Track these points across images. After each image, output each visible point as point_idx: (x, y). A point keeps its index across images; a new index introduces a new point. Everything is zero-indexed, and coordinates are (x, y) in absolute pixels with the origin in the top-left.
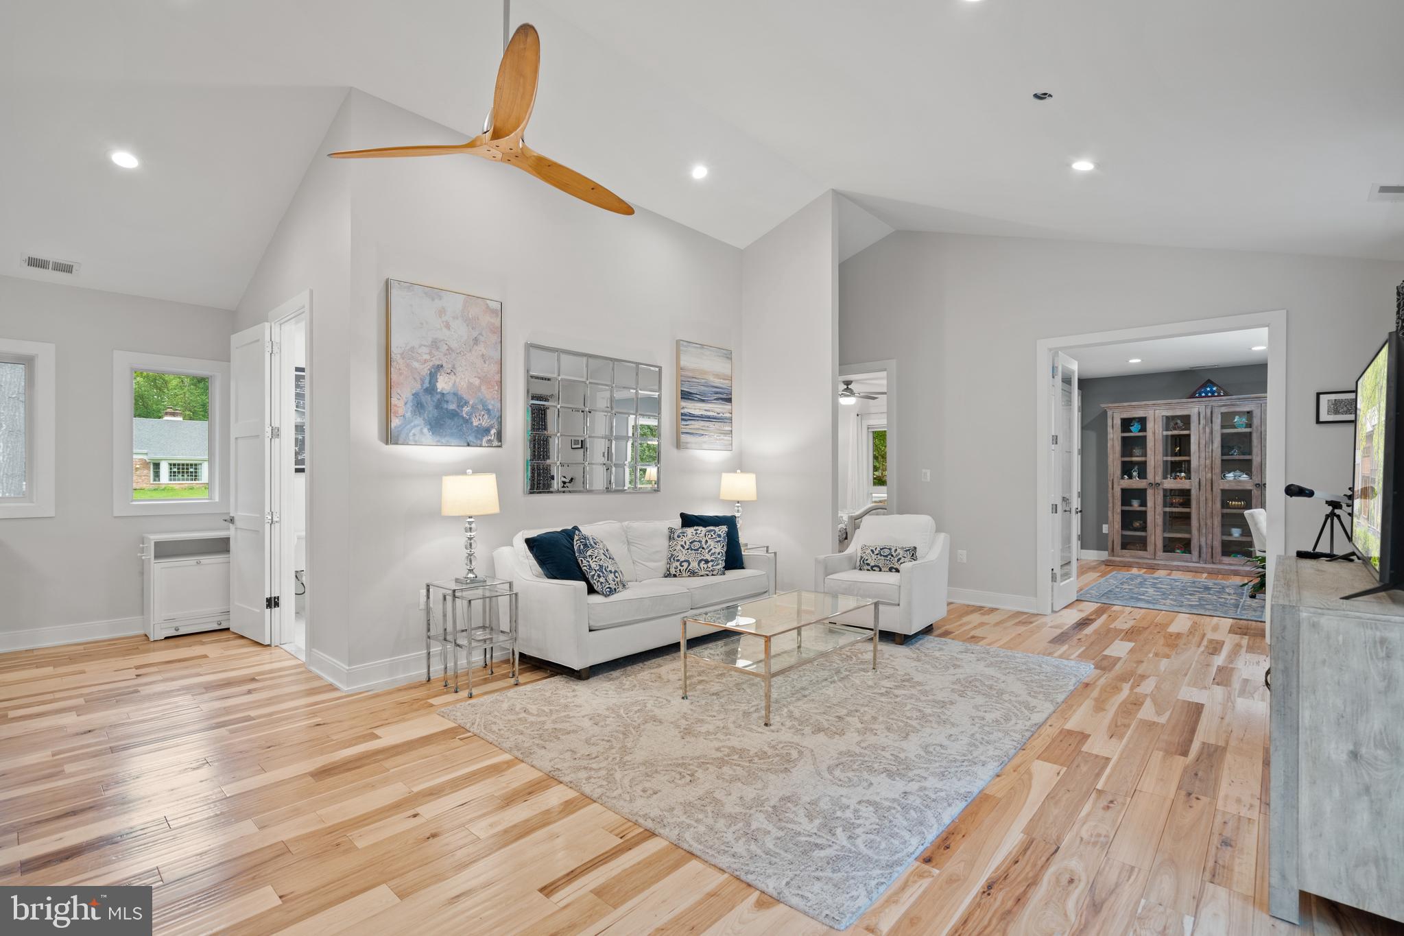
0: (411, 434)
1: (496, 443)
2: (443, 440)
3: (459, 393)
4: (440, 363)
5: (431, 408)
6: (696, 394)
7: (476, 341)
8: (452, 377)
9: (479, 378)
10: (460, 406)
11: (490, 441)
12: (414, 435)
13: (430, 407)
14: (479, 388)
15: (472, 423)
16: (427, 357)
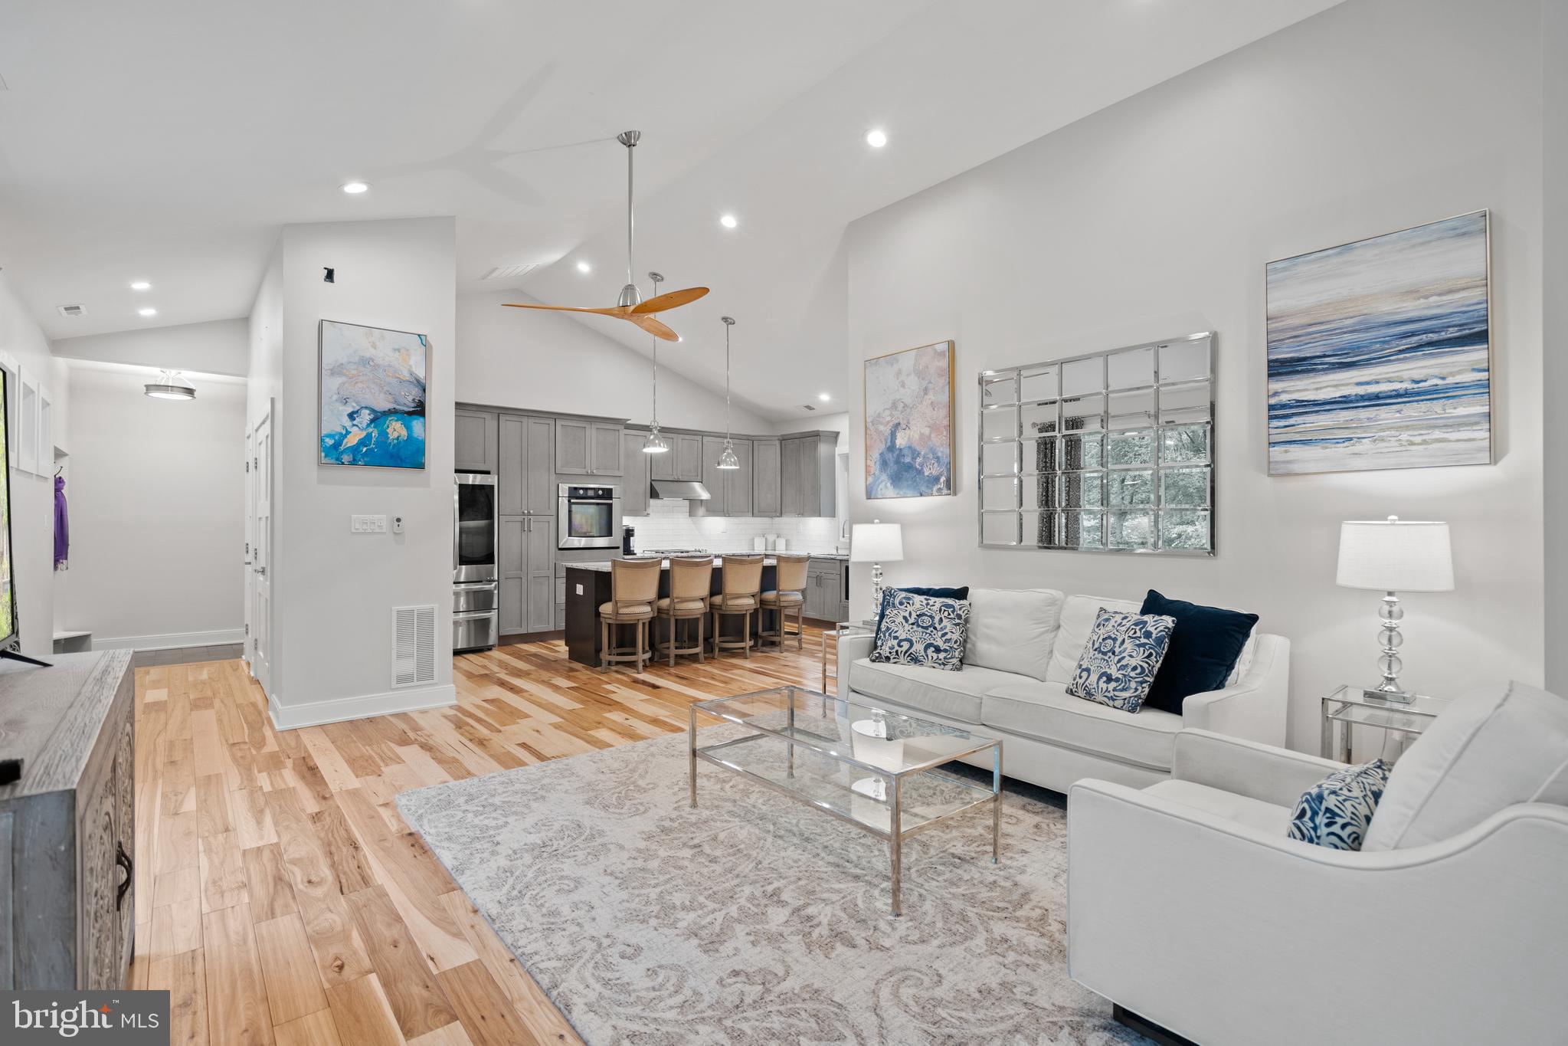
0: (879, 489)
1: (945, 491)
2: (901, 493)
3: (913, 446)
4: (897, 422)
5: (892, 465)
6: (1325, 356)
7: (926, 390)
8: (907, 431)
9: (929, 427)
10: (914, 459)
11: (940, 490)
12: (881, 489)
13: (891, 463)
14: (929, 437)
15: (924, 473)
16: (889, 418)
